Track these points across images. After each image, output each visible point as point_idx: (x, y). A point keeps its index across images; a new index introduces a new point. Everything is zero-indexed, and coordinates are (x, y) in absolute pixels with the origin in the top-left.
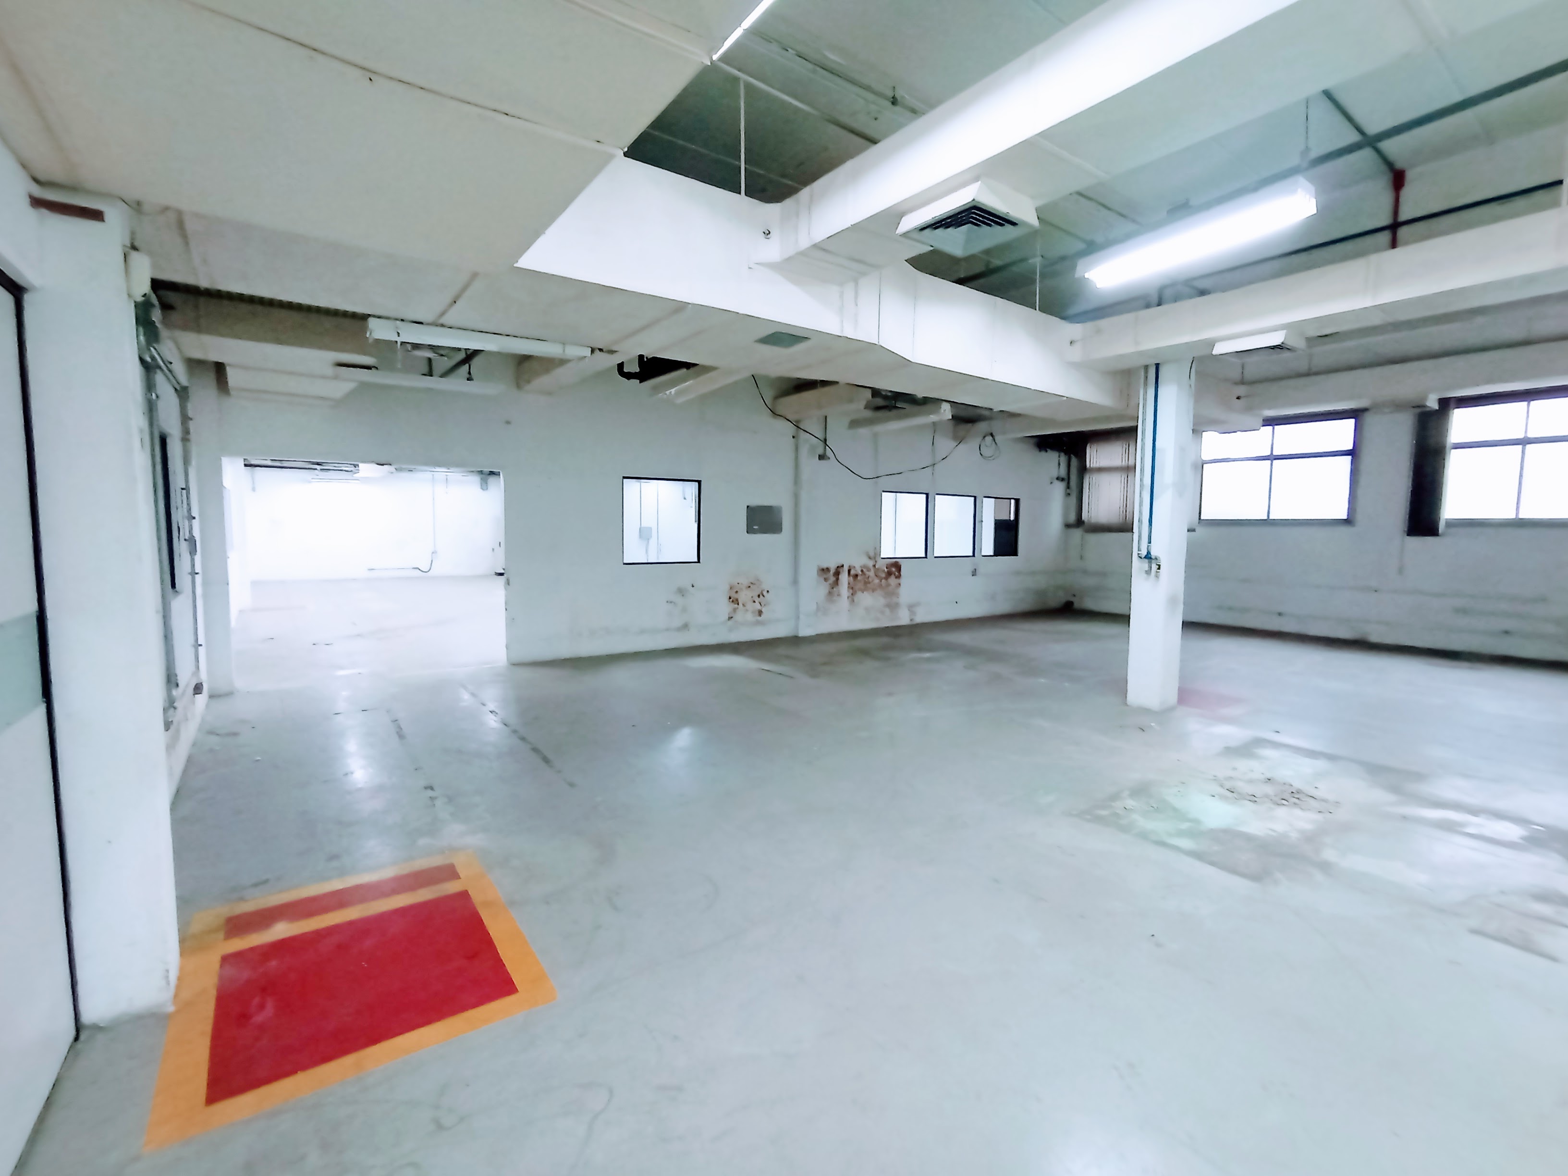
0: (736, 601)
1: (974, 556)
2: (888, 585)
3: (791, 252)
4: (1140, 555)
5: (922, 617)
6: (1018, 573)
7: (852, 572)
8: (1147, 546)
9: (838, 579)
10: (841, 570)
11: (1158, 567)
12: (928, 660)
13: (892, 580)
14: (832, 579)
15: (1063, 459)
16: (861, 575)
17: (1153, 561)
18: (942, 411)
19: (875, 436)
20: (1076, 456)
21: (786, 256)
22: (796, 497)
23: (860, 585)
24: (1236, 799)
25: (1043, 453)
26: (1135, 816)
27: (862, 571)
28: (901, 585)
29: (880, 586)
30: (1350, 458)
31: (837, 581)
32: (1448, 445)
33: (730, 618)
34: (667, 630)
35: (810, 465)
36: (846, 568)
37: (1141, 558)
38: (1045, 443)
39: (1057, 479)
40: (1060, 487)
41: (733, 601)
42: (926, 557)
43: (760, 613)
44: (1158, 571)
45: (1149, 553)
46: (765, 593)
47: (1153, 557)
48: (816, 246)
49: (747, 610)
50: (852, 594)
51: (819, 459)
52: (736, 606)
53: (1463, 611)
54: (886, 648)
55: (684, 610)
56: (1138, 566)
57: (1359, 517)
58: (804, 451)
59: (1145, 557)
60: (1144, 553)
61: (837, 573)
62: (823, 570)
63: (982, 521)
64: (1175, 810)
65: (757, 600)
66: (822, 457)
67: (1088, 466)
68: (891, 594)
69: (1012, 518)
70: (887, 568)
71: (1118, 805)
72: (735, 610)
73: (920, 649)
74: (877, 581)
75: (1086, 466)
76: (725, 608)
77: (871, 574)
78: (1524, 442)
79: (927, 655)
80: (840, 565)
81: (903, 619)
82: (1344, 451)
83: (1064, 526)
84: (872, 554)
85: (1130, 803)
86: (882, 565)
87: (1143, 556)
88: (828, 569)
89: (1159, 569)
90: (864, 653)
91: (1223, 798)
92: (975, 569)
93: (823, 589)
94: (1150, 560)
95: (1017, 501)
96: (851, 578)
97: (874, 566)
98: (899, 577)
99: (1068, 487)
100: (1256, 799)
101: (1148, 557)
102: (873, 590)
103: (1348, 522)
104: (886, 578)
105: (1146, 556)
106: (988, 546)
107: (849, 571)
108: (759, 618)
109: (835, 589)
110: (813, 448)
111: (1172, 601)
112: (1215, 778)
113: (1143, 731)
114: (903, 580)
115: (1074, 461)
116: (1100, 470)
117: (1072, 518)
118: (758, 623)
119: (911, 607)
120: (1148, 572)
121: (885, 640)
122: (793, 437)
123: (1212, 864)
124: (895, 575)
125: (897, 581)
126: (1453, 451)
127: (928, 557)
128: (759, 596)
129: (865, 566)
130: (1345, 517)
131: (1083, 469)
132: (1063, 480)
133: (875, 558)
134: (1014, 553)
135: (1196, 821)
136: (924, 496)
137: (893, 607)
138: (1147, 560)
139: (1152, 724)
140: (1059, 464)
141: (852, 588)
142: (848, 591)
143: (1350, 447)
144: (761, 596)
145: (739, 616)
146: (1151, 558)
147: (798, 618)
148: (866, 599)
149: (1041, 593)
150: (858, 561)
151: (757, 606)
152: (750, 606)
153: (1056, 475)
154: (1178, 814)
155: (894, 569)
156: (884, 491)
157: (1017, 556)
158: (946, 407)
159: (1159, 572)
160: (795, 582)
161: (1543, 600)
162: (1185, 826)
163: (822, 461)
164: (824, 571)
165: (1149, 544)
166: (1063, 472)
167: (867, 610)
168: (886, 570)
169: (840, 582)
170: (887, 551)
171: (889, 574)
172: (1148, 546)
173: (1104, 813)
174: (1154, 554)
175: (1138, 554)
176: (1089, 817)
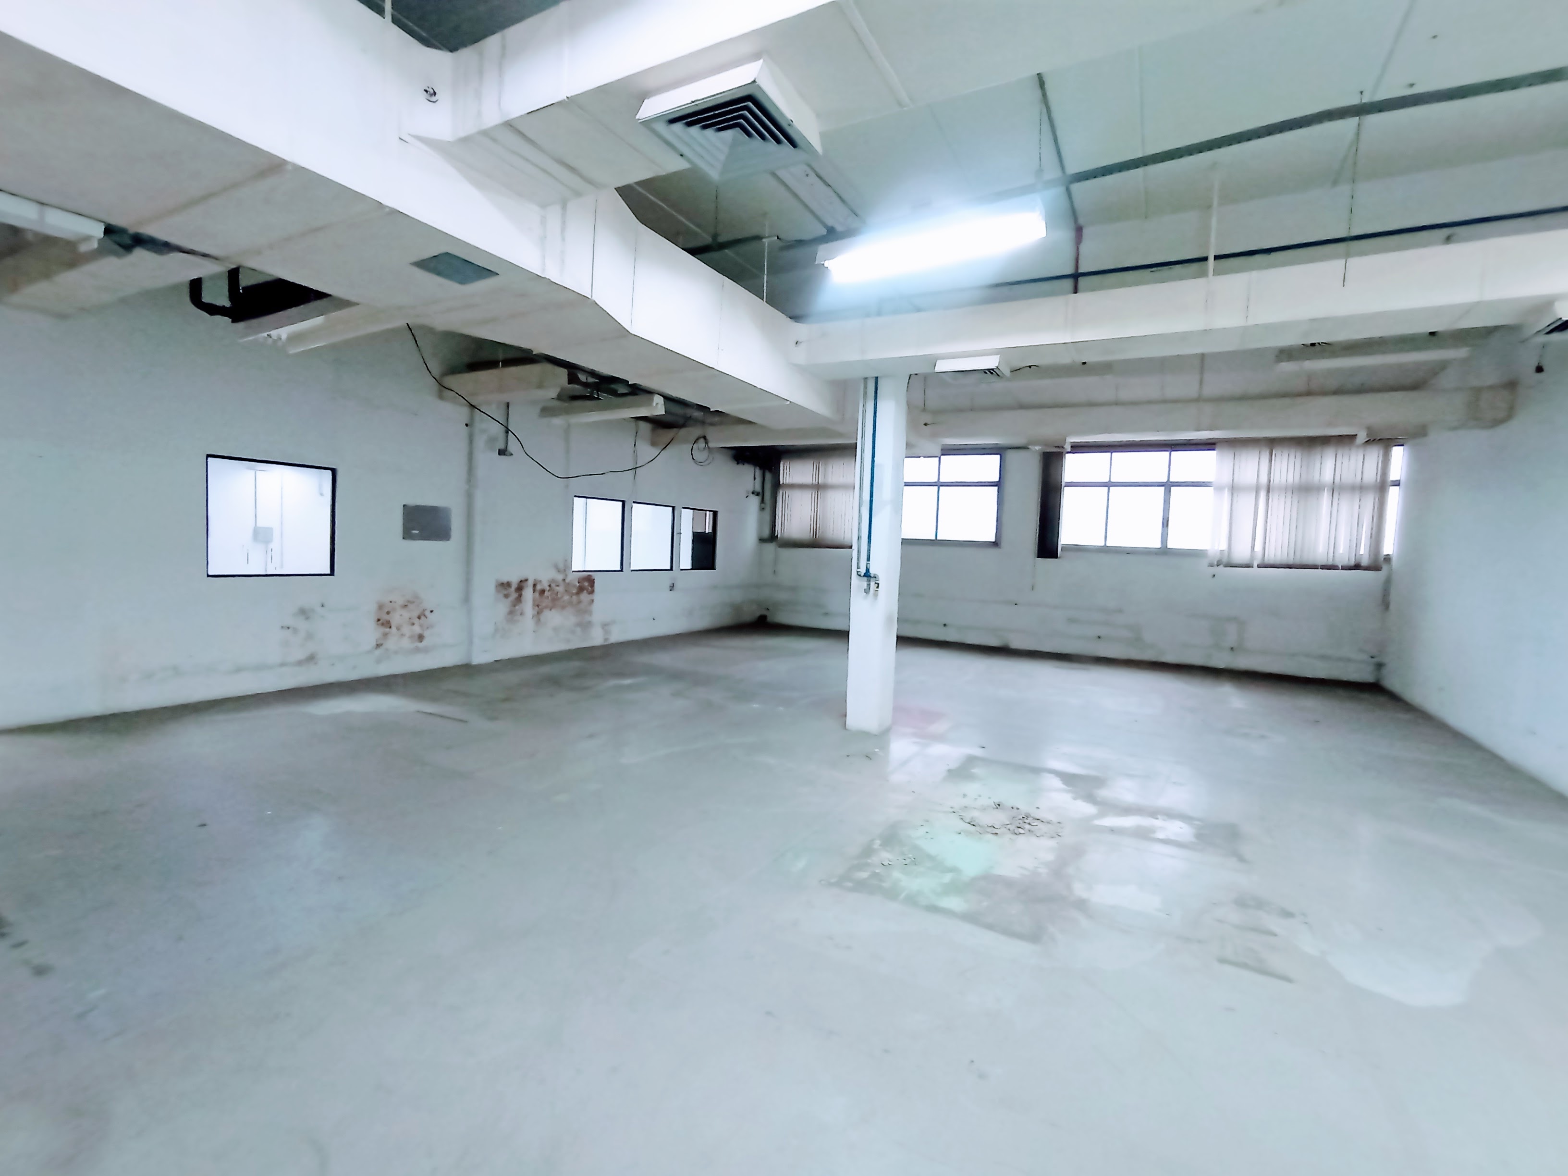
0: (388, 624)
1: (671, 569)
2: (580, 602)
3: (469, 128)
4: (859, 573)
5: (616, 637)
6: (715, 587)
7: (539, 587)
8: (865, 565)
9: (520, 596)
10: (524, 584)
11: (877, 585)
12: (629, 687)
13: (584, 596)
14: (514, 595)
15: (758, 472)
16: (549, 590)
17: (872, 579)
18: (654, 405)
19: (567, 430)
20: (770, 471)
21: (462, 134)
22: (469, 497)
23: (546, 602)
24: (980, 833)
25: (740, 466)
26: (896, 874)
27: (550, 586)
28: (595, 601)
29: (570, 603)
30: (996, 488)
31: (519, 599)
32: (1063, 484)
33: (378, 646)
34: (283, 665)
35: (487, 459)
36: (530, 583)
37: (860, 575)
38: (742, 455)
39: (753, 493)
40: (755, 501)
41: (383, 624)
42: (622, 571)
43: (421, 638)
44: (877, 589)
45: (868, 570)
46: (427, 613)
47: (872, 575)
48: (509, 125)
49: (403, 635)
50: (538, 613)
51: (499, 454)
52: (388, 630)
53: (1072, 621)
54: (580, 675)
55: (310, 636)
56: (858, 583)
57: (1004, 543)
58: (480, 442)
59: (865, 576)
60: (863, 571)
61: (520, 588)
62: (502, 584)
63: (681, 533)
64: (931, 858)
65: (416, 621)
66: (502, 452)
67: (781, 482)
68: (584, 611)
69: (709, 530)
70: (579, 582)
71: (875, 860)
72: (385, 635)
73: (621, 675)
74: (566, 598)
75: (780, 482)
76: (370, 633)
77: (561, 589)
78: (1108, 485)
79: (627, 682)
80: (523, 579)
81: (596, 638)
82: (995, 482)
83: (758, 541)
84: (561, 566)
85: (885, 856)
86: (572, 578)
87: (862, 575)
88: (509, 584)
89: (878, 587)
90: (555, 682)
91: (968, 833)
92: (673, 584)
93: (503, 607)
94: (869, 578)
95: (715, 513)
96: (537, 594)
97: (564, 580)
98: (592, 592)
99: (763, 501)
100: (996, 831)
101: (867, 575)
102: (563, 607)
103: (996, 544)
104: (578, 593)
105: (865, 574)
106: (686, 560)
107: (535, 585)
108: (420, 645)
109: (517, 607)
110: (492, 440)
111: (889, 619)
112: (953, 810)
113: (871, 759)
114: (597, 596)
115: (768, 476)
116: (792, 486)
117: (766, 533)
118: (417, 650)
119: (605, 626)
120: (867, 591)
121: (576, 664)
122: (467, 425)
123: (990, 927)
124: (587, 591)
125: (590, 597)
126: (1065, 488)
127: (624, 570)
128: (419, 618)
129: (553, 581)
130: (993, 540)
131: (777, 485)
132: (758, 494)
133: (565, 570)
134: (712, 567)
135: (953, 870)
136: (620, 504)
137: (585, 626)
138: (865, 578)
139: (876, 750)
140: (755, 479)
141: (538, 606)
142: (533, 609)
143: (996, 478)
144: (422, 617)
145: (391, 643)
146: (870, 577)
147: (471, 642)
148: (554, 618)
149: (737, 608)
150: (545, 575)
151: (417, 629)
152: (406, 630)
153: (751, 490)
154: (936, 865)
155: (586, 584)
156: (576, 496)
157: (715, 570)
158: (658, 400)
159: (877, 591)
160: (467, 599)
161: (1120, 611)
162: (947, 878)
163: (503, 457)
164: (504, 586)
165: (868, 562)
166: (758, 488)
167: (556, 629)
168: (578, 584)
169: (523, 598)
170: (577, 565)
171: (581, 589)
172: (867, 564)
173: (864, 875)
174: (872, 572)
175: (858, 572)
176: (849, 884)
